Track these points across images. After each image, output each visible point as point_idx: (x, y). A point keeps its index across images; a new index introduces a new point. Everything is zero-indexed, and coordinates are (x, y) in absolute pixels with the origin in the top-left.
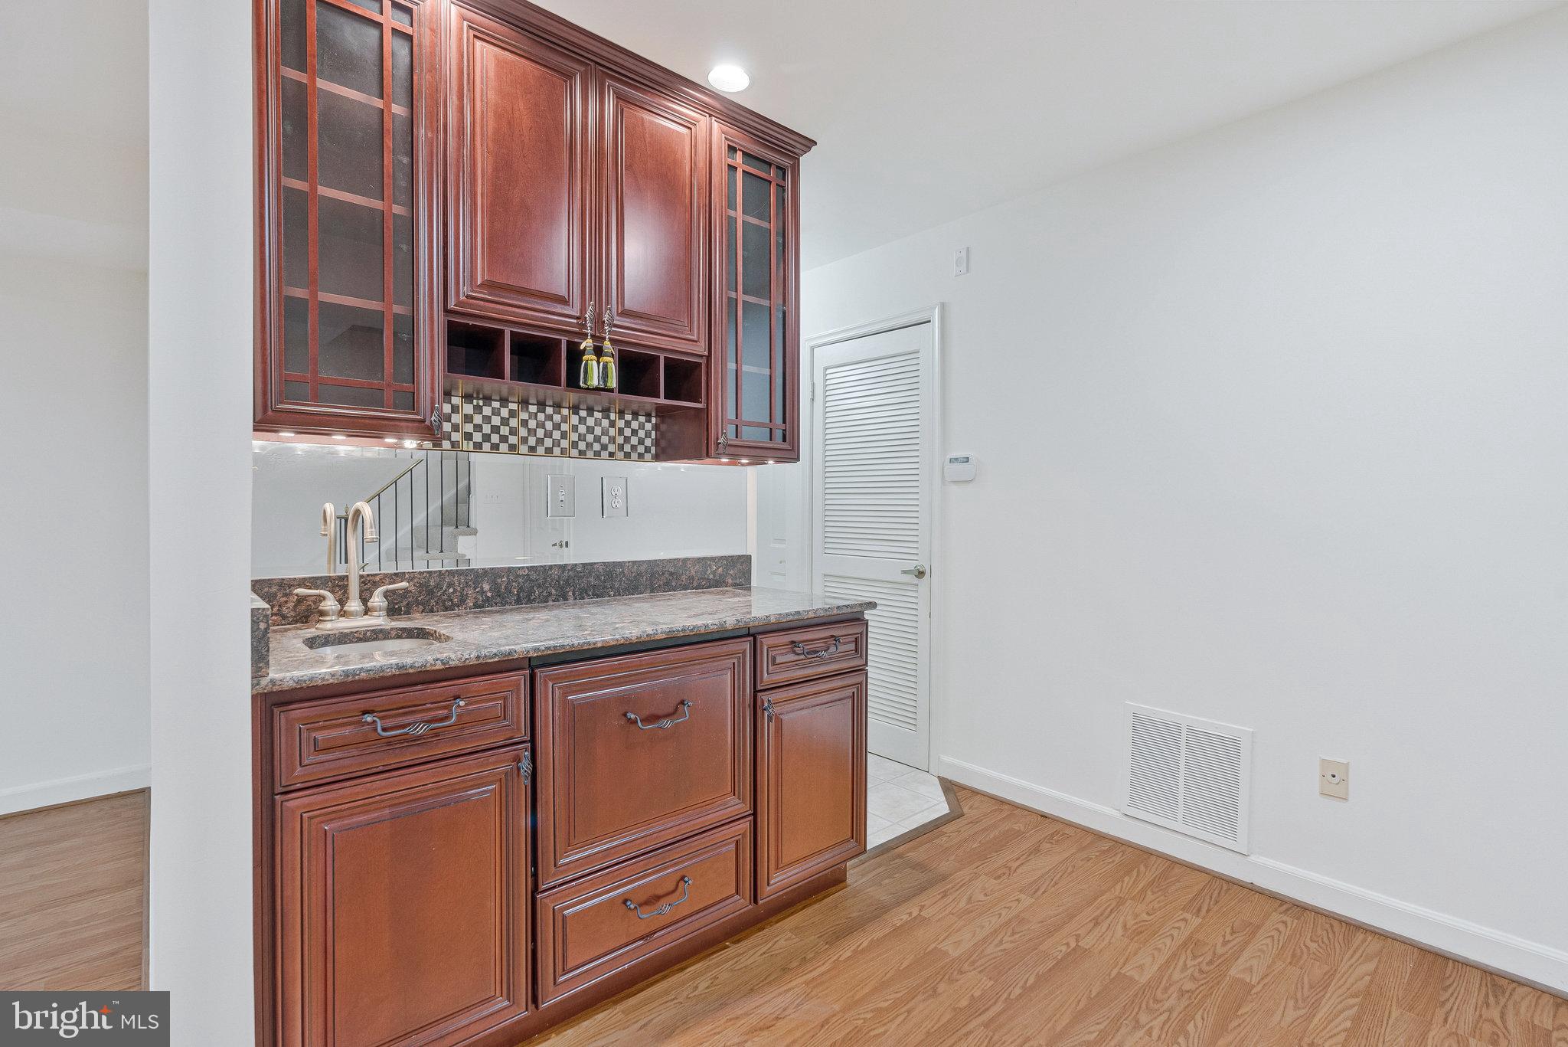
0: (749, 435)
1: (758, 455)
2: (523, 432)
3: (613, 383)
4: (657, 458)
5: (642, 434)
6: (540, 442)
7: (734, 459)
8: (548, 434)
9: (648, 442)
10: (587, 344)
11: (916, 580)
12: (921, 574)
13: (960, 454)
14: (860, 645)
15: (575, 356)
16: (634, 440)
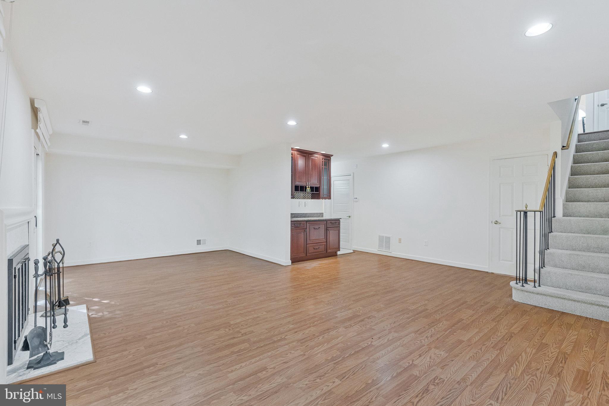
0: (324, 196)
1: (325, 198)
2: (297, 196)
3: (310, 191)
4: (311, 199)
5: (310, 196)
6: (298, 197)
7: (323, 199)
8: (299, 196)
9: (310, 197)
10: (307, 187)
11: (349, 218)
12: (350, 217)
13: (356, 197)
14: (339, 224)
15: (306, 188)
16: (309, 197)
